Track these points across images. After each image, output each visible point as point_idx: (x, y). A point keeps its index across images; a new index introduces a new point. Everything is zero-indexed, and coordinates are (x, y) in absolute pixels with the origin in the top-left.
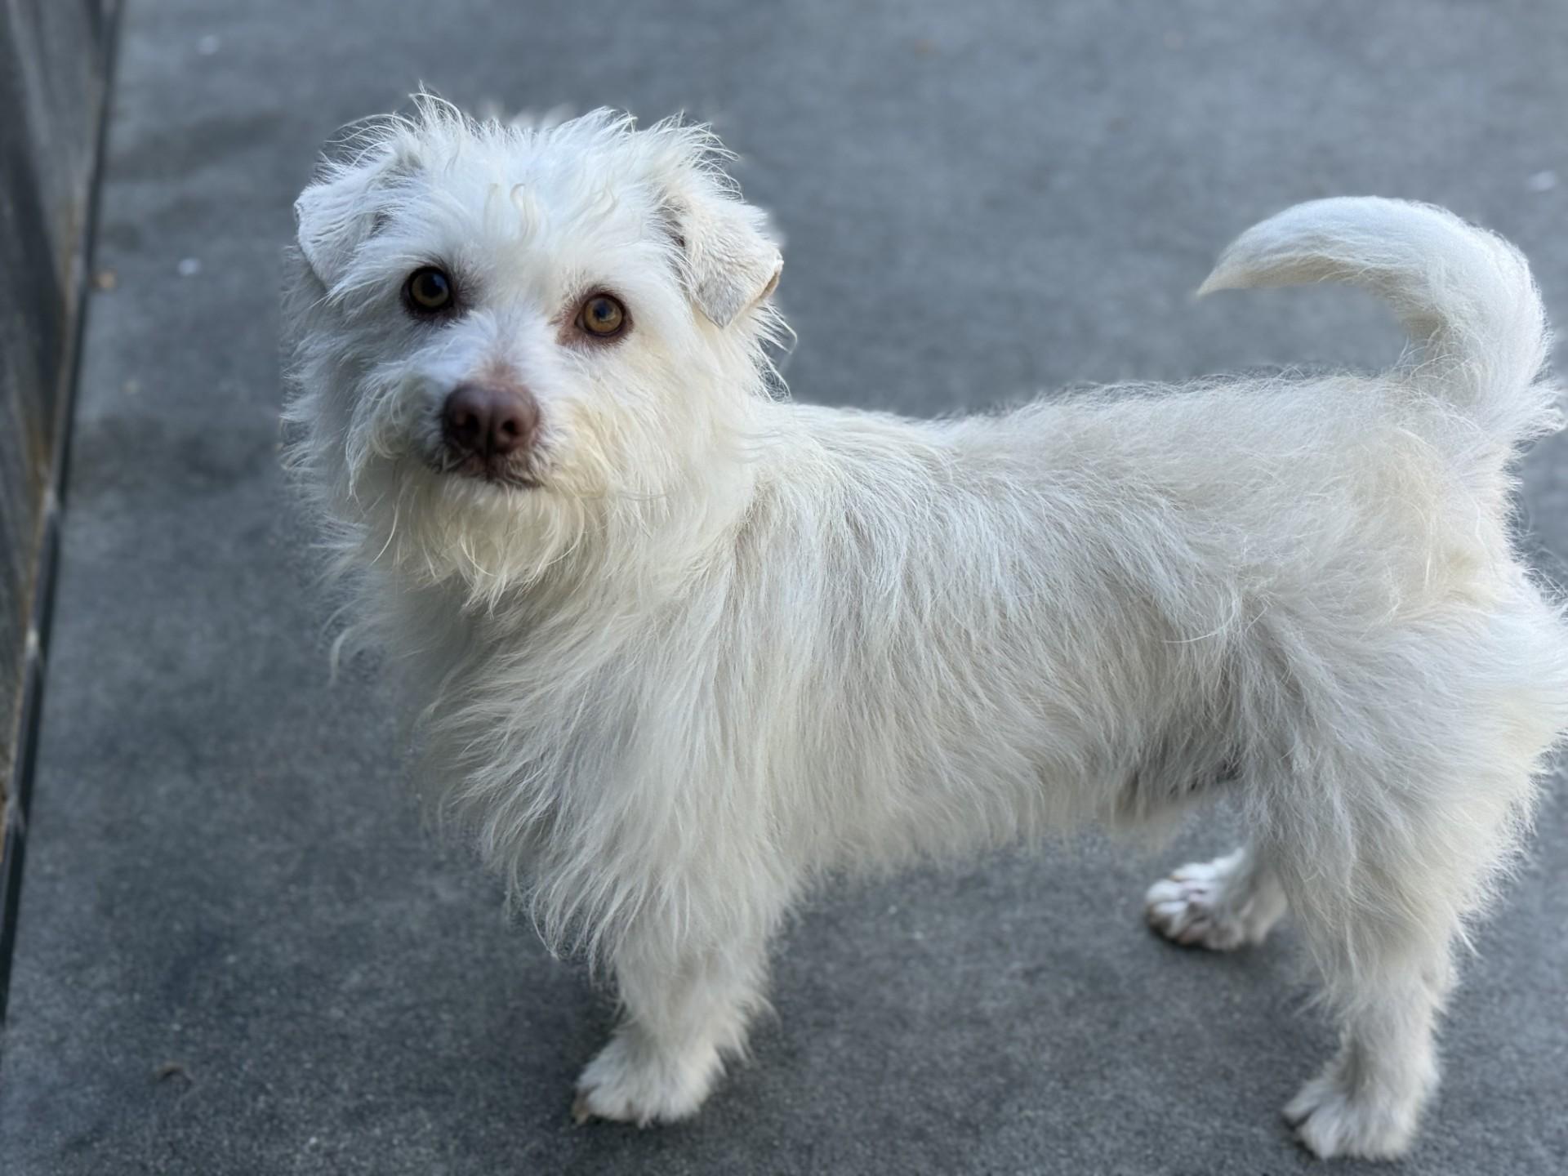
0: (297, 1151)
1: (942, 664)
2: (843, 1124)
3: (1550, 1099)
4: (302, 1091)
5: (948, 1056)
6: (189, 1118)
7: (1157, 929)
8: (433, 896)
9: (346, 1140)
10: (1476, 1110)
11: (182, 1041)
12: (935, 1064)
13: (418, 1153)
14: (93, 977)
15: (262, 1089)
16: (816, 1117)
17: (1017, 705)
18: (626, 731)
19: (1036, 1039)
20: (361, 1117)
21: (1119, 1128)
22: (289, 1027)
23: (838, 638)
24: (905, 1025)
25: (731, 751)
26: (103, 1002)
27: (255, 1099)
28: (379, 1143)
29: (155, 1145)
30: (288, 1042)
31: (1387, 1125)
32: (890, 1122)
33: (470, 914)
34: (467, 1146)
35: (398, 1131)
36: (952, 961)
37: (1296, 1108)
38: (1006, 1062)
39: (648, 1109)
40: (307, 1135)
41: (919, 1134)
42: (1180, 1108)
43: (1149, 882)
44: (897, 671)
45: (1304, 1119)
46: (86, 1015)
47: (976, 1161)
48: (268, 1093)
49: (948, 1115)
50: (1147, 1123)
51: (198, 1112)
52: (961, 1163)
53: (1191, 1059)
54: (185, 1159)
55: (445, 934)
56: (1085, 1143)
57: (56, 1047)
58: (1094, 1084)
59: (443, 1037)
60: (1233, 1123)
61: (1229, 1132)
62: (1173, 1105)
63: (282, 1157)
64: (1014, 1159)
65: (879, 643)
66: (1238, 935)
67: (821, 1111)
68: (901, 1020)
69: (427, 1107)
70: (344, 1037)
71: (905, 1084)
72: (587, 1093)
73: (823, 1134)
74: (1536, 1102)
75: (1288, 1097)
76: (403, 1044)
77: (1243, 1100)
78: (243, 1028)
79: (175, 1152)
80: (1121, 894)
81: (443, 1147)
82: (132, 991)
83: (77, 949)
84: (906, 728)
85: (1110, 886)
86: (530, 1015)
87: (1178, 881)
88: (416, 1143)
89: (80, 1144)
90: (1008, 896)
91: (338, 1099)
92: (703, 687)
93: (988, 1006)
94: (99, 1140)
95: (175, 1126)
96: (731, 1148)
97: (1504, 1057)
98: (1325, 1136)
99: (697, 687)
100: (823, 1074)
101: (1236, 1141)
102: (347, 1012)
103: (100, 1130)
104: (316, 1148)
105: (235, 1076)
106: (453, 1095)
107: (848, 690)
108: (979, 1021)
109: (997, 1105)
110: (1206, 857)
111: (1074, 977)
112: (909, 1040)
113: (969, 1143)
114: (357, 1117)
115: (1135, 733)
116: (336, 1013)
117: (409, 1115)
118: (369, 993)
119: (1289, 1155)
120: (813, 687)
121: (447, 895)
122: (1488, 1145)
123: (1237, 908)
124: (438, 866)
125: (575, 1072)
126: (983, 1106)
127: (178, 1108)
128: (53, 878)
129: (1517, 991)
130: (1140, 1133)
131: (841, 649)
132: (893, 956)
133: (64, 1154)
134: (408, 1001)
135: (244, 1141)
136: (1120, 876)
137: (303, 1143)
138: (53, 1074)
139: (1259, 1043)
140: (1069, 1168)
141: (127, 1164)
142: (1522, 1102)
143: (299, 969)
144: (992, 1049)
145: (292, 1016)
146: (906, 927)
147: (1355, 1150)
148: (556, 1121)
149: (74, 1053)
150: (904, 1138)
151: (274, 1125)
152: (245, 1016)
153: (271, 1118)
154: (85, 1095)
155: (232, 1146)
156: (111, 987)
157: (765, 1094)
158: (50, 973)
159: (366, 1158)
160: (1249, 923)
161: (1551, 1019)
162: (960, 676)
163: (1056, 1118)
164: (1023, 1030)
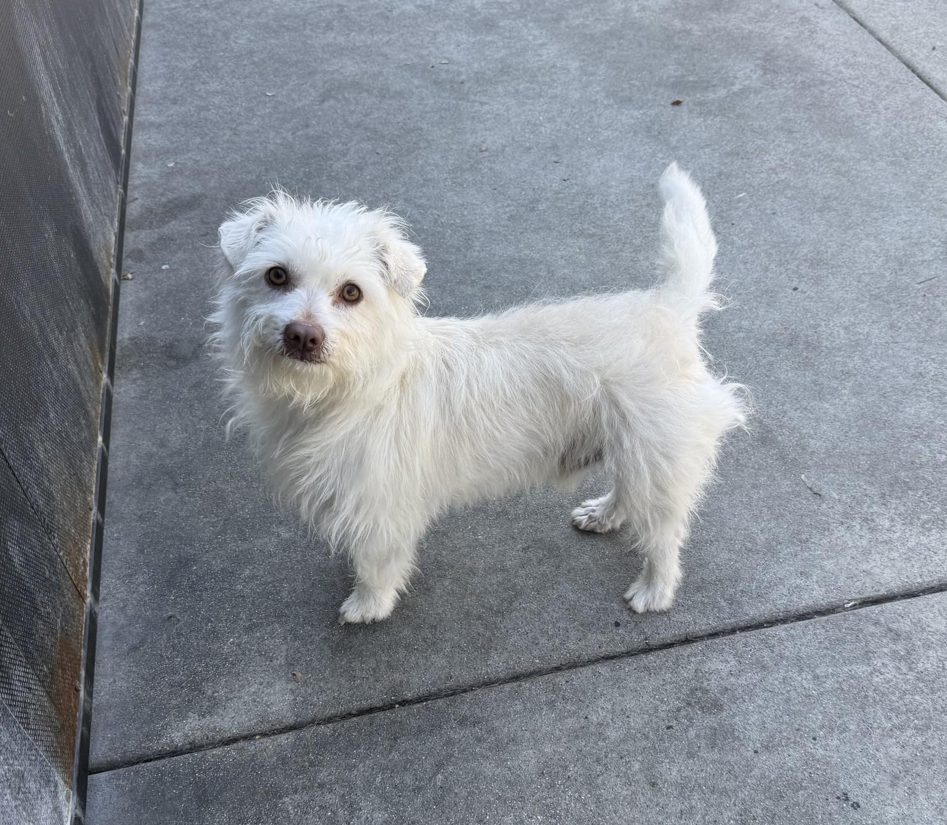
0: (224, 645)
1: (484, 417)
2: (449, 616)
3: (728, 583)
4: (226, 620)
5: (491, 585)
6: (179, 634)
7: (576, 527)
8: (279, 535)
9: (245, 638)
10: (699, 589)
11: (175, 603)
12: (487, 589)
13: (275, 642)
14: (137, 579)
15: (210, 621)
16: (438, 614)
17: (515, 431)
18: (361, 460)
19: (527, 575)
20: (251, 629)
21: (559, 608)
22: (220, 594)
23: (443, 411)
24: (474, 574)
25: (404, 463)
26: (141, 590)
27: (207, 625)
28: (259, 639)
29: (166, 647)
30: (220, 601)
31: (662, 596)
32: (468, 614)
33: (295, 542)
34: (296, 637)
35: (267, 634)
36: (494, 546)
37: (628, 595)
38: (515, 585)
39: (369, 616)
40: (228, 638)
41: (480, 618)
42: (584, 598)
43: (572, 508)
44: (467, 421)
45: (631, 599)
46: (135, 595)
47: (502, 626)
48: (212, 622)
49: (491, 609)
50: (570, 605)
51: (183, 632)
52: (496, 628)
53: (588, 578)
54: (178, 651)
55: (284, 551)
56: (545, 615)
57: (123, 609)
58: (550, 592)
59: (284, 594)
60: (604, 602)
61: (603, 606)
62: (580, 597)
63: (219, 648)
64: (518, 624)
65: (459, 410)
66: (609, 526)
67: (440, 611)
68: (472, 572)
69: (277, 623)
70: (243, 597)
71: (474, 598)
72: (344, 613)
73: (441, 620)
74: (722, 584)
75: (625, 590)
76: (268, 598)
77: (608, 593)
78: (200, 596)
79: (174, 649)
80: (562, 514)
81: (285, 638)
82: (153, 584)
83: (129, 568)
84: (473, 444)
85: (558, 511)
86: (320, 582)
87: (584, 507)
88: (275, 637)
89: (135, 648)
90: (517, 518)
91: (241, 622)
92: (390, 441)
93: (508, 564)
94: (143, 646)
95: (174, 638)
96: (404, 630)
97: (710, 567)
98: (639, 605)
99: (388, 441)
100: (441, 597)
101: (605, 609)
102: (244, 587)
103: (143, 642)
104: (233, 643)
105: (198, 616)
106: (289, 617)
107: (449, 432)
108: (503, 570)
109: (511, 603)
110: (596, 496)
111: (543, 549)
112: (476, 580)
113: (499, 619)
114: (249, 629)
115: (560, 439)
116: (239, 587)
117: (271, 626)
118: (253, 578)
119: (625, 613)
120: (435, 432)
121: (285, 535)
122: (703, 602)
123: (609, 517)
124: (281, 523)
125: (339, 604)
126: (506, 604)
127: (175, 631)
128: (118, 539)
129: (716, 540)
130: (567, 609)
131: (444, 414)
132: (469, 546)
133: (128, 653)
134: (269, 580)
135: (202, 642)
136: (561, 506)
137: (227, 641)
138: (122, 621)
139: (615, 570)
140: (539, 626)
141: (154, 655)
142: (717, 585)
143: (223, 570)
144: (509, 581)
145: (221, 590)
146: (474, 534)
147: (652, 608)
148: (332, 624)
149: (130, 612)
150: (474, 619)
151: (215, 635)
152: (201, 591)
153: (213, 632)
154: (136, 628)
155: (198, 644)
156: (143, 583)
157: (417, 607)
158: (119, 579)
159: (253, 645)
160: (613, 521)
161: (730, 551)
162: (491, 420)
163: (534, 606)
164: (521, 572)
